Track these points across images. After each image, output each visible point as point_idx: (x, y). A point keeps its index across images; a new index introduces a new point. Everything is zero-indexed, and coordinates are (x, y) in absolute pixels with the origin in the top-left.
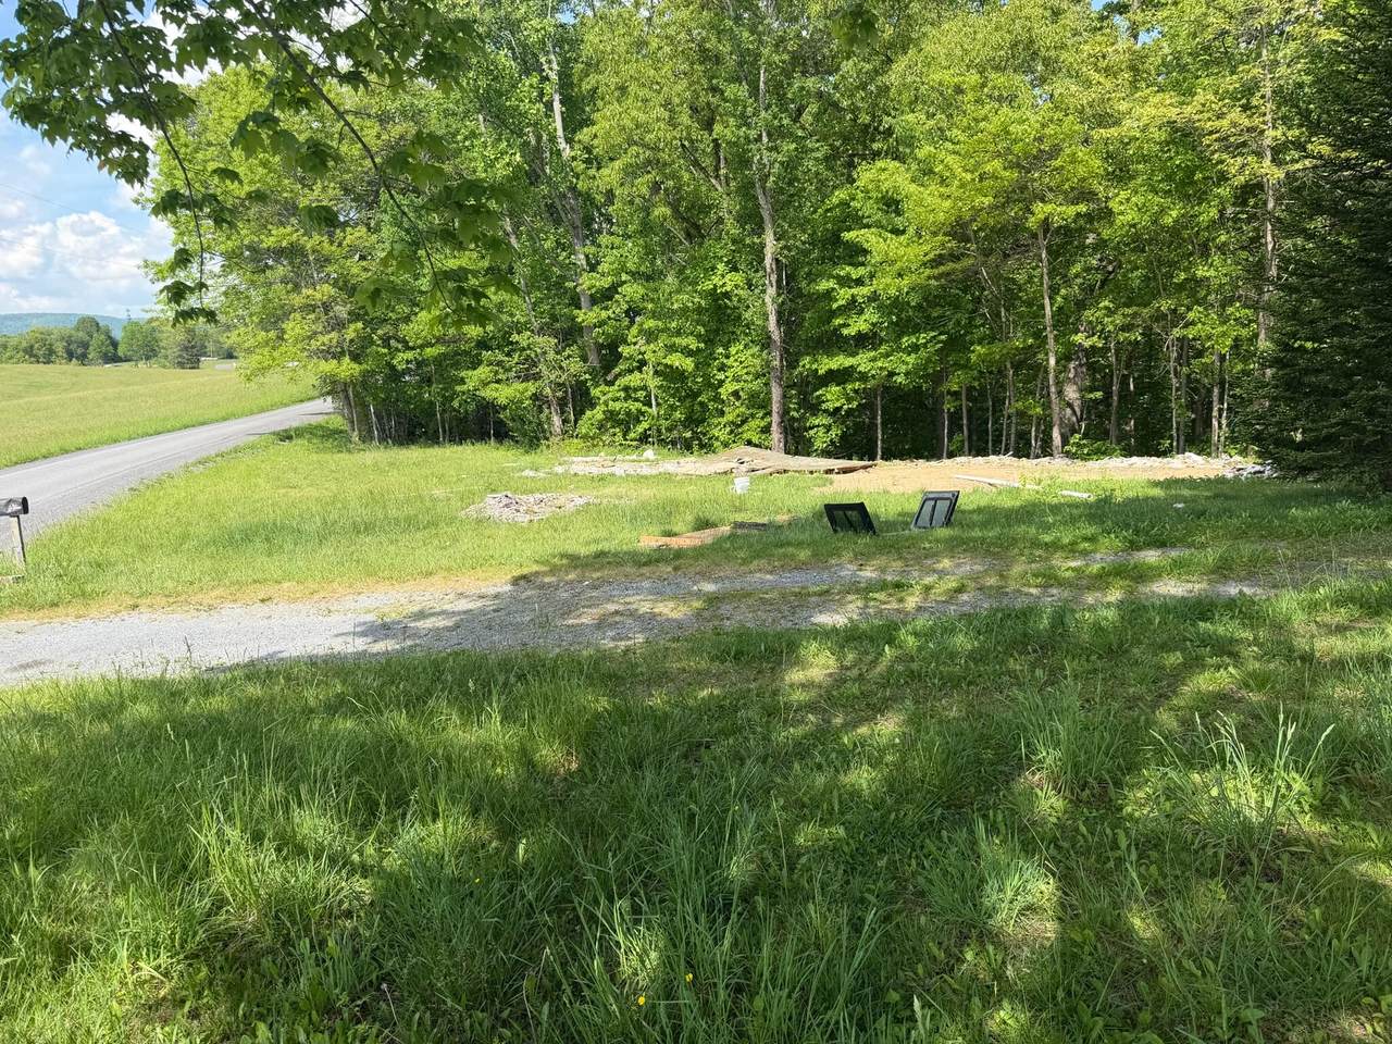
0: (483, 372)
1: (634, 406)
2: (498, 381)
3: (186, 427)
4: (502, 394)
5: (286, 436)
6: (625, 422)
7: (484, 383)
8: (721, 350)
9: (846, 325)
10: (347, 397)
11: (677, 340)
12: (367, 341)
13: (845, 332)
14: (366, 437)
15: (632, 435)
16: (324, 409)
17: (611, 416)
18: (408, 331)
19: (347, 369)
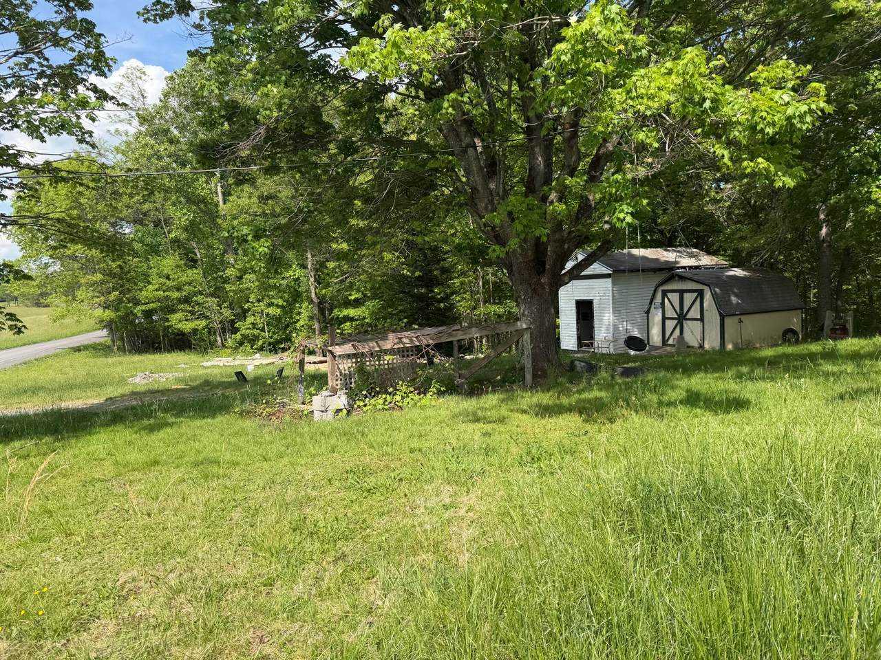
0: (179, 315)
1: (256, 332)
2: (187, 320)
3: (25, 345)
4: (187, 326)
5: (78, 349)
6: (252, 340)
7: (180, 322)
8: (298, 305)
9: (351, 295)
10: (111, 328)
11: (273, 301)
12: (120, 301)
13: (350, 298)
14: (122, 350)
15: (255, 347)
16: (101, 335)
17: (245, 337)
18: (143, 295)
19: (109, 314)
